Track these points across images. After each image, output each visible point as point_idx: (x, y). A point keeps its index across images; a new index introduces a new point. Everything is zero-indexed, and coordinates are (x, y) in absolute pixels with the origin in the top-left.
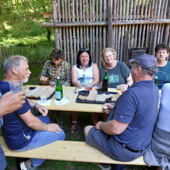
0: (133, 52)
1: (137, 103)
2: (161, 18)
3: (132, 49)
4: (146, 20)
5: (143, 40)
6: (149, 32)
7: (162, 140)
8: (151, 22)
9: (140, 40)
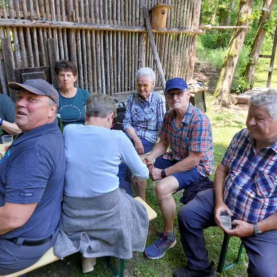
0: (24, 76)
1: (52, 163)
2: (59, 19)
3: (21, 71)
4: (34, 21)
5: (38, 56)
6: (45, 41)
7: (76, 212)
8: (43, 25)
9: (32, 55)
